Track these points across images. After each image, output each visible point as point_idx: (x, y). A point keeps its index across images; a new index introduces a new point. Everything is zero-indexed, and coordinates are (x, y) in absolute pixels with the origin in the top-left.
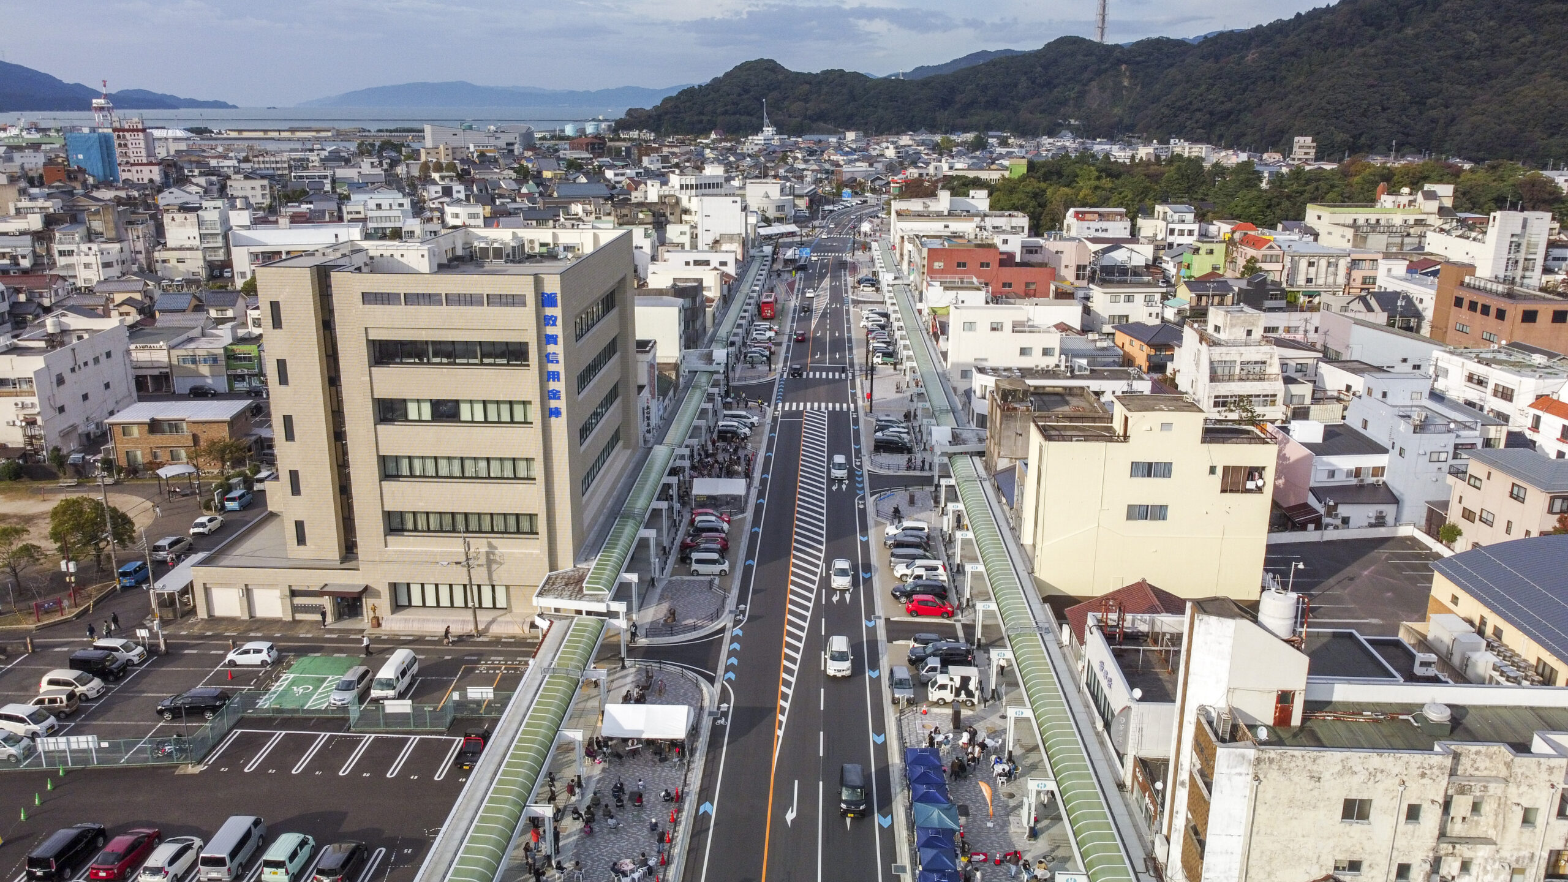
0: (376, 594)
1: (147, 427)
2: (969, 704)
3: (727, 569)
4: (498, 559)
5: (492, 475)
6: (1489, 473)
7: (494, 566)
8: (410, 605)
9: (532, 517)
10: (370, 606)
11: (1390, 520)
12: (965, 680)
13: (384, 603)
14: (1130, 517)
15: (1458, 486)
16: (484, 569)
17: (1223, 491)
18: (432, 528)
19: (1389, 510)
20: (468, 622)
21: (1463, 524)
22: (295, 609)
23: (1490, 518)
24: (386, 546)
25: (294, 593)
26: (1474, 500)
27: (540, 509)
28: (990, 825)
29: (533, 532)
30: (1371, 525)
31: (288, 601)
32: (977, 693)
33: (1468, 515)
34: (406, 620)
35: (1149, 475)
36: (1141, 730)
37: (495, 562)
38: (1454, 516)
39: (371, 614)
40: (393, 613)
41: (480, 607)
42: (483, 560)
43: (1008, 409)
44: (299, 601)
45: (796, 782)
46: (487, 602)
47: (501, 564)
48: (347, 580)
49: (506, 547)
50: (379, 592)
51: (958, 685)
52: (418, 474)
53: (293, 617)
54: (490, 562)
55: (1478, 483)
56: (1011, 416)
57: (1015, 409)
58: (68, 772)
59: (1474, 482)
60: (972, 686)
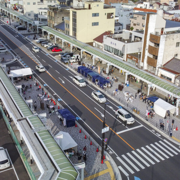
6: (138, 16)
11: (121, 28)
14: (93, 25)
15: (132, 20)
17: (107, 18)
19: (121, 27)
21: (134, 27)
23: (139, 24)
26: (135, 22)
30: (118, 30)
33: (135, 25)
35: (95, 16)
38: (132, 25)
45: (59, 78)
55: (136, 18)
57: (56, 12)
59: (135, 18)
60: (79, 58)
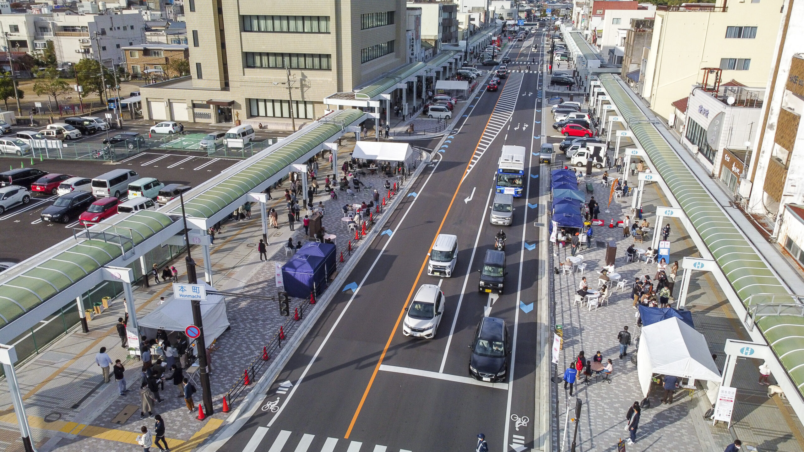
0: (239, 107)
1: (142, 52)
2: (599, 166)
3: (450, 116)
4: (307, 84)
5: (306, 31)
7: (305, 89)
8: (258, 116)
9: (328, 56)
10: (235, 113)
12: (597, 150)
13: (243, 112)
16: (299, 91)
18: (271, 66)
20: (290, 124)
22: (195, 115)
24: (244, 75)
25: (194, 106)
27: (333, 51)
28: (608, 211)
29: (329, 69)
31: (191, 110)
32: (605, 159)
34: (255, 122)
35: (739, 37)
36: (731, 129)
37: (306, 85)
39: (236, 119)
40: (248, 118)
41: (298, 117)
42: (298, 84)
43: (639, 31)
44: (197, 110)
45: (475, 188)
46: (302, 115)
47: (309, 87)
48: (224, 97)
49: (313, 76)
50: (240, 105)
51: (592, 153)
52: (263, 30)
53: (194, 120)
54: (302, 86)
56: (641, 35)
57: (644, 31)
58: (44, 160)
60: (602, 154)
